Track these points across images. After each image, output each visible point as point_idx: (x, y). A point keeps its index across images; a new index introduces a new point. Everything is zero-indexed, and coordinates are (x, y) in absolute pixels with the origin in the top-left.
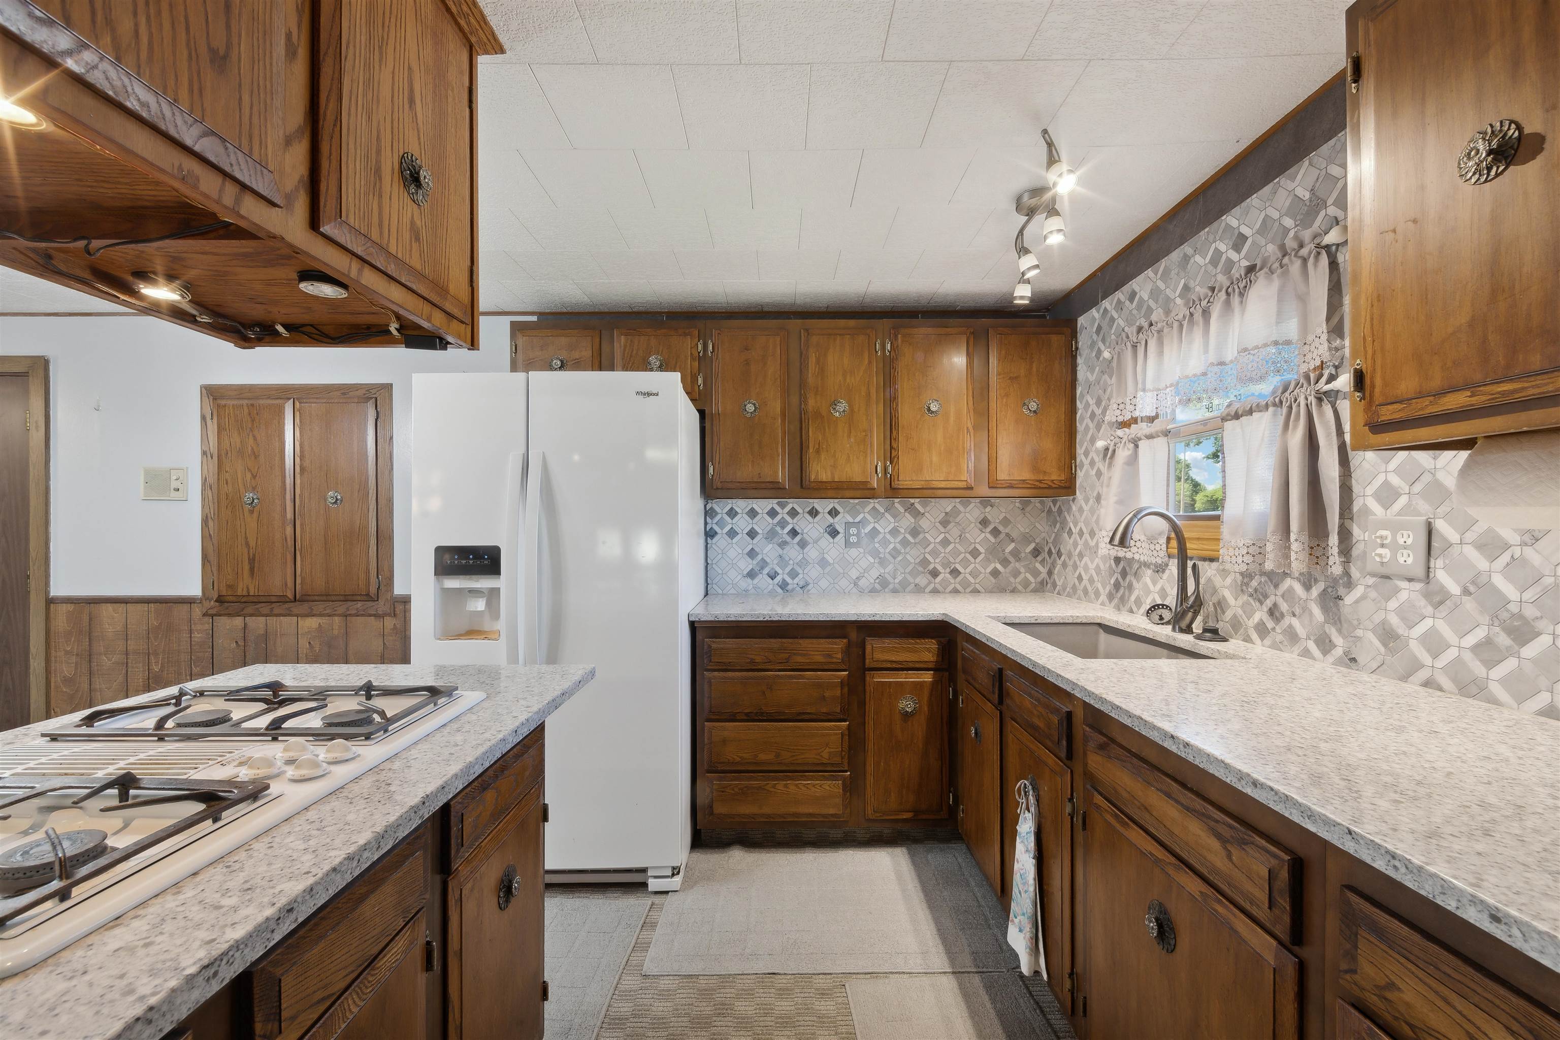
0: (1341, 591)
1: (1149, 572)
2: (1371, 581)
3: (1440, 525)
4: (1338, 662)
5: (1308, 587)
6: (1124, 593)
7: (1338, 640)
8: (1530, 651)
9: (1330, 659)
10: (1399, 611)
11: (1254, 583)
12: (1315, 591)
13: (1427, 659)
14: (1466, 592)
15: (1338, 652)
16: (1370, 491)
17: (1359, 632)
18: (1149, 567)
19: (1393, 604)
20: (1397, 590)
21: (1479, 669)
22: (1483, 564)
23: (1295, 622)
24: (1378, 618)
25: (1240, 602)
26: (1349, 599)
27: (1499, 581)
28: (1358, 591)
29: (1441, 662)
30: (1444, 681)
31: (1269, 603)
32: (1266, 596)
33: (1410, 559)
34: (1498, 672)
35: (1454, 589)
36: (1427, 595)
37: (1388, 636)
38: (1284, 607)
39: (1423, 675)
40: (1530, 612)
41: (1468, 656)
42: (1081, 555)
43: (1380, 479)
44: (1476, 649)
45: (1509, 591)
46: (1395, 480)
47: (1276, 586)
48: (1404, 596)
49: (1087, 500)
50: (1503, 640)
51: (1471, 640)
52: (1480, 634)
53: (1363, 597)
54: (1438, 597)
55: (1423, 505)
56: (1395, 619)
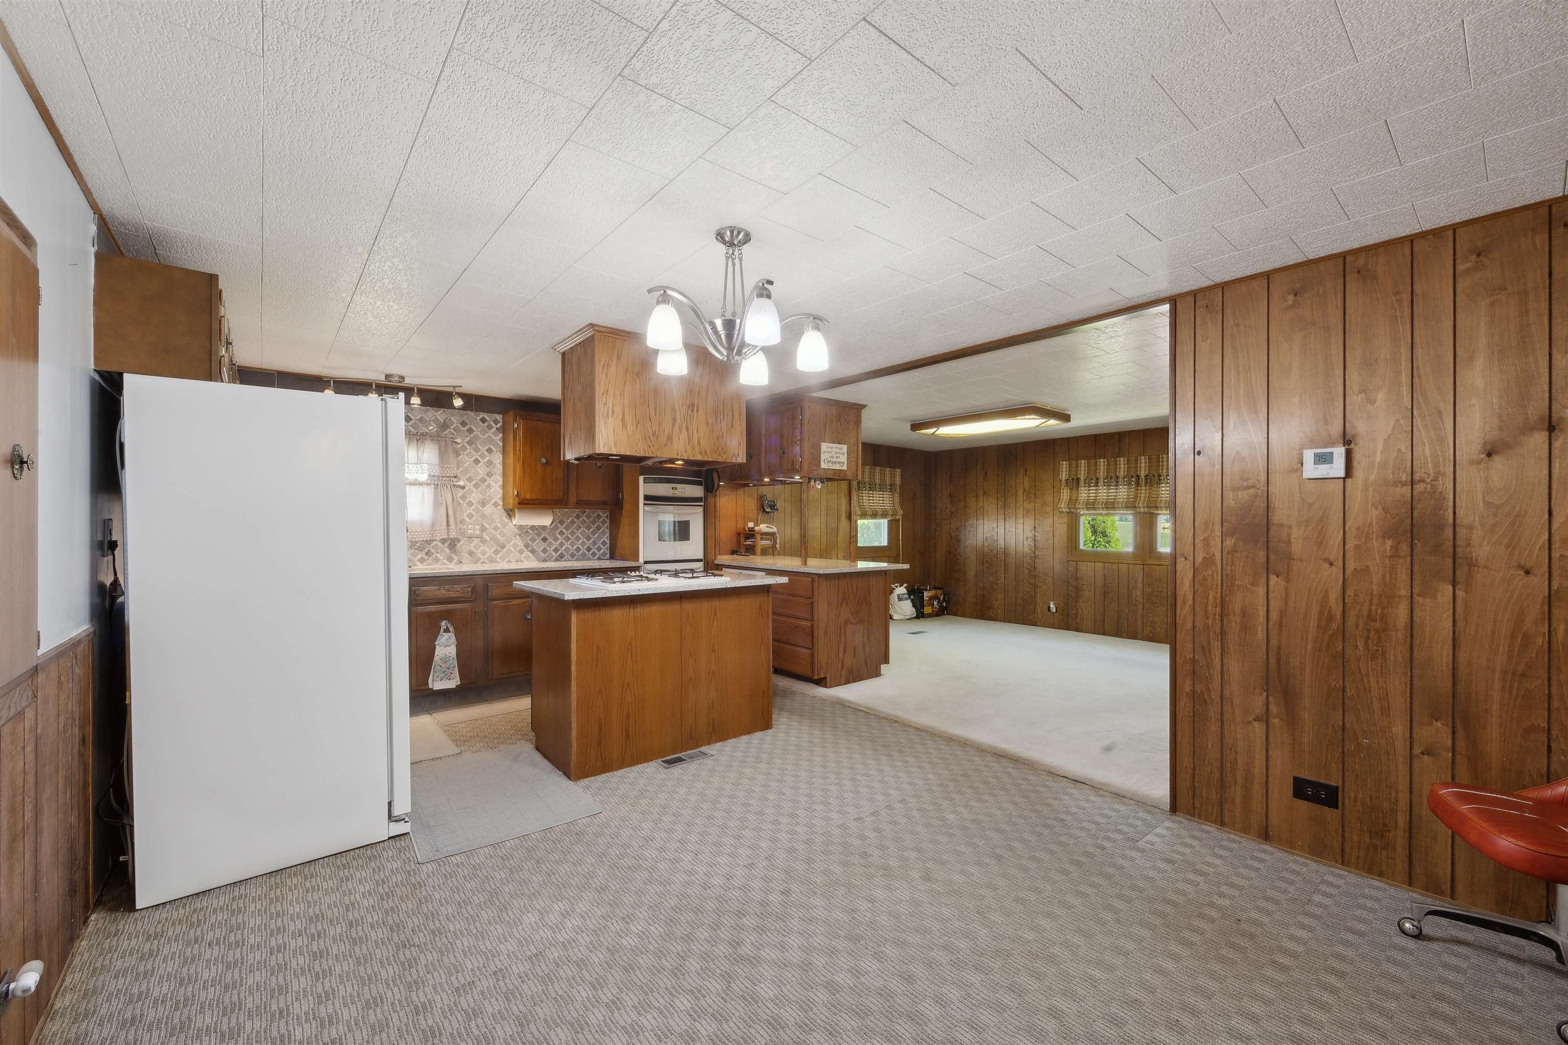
0: (456, 543)
2: (466, 539)
3: (485, 524)
4: (456, 564)
5: (443, 544)
8: (504, 550)
10: (475, 546)
11: (418, 545)
12: (446, 544)
13: (482, 557)
14: (491, 539)
15: (456, 561)
16: (465, 514)
19: (472, 545)
21: (494, 556)
22: (495, 533)
23: (438, 555)
24: (468, 549)
26: (458, 545)
27: (498, 536)
28: (462, 542)
29: (485, 557)
30: (487, 561)
31: (426, 550)
33: (477, 533)
34: (498, 556)
35: (489, 539)
36: (481, 541)
37: (471, 553)
38: (433, 551)
39: (481, 561)
40: (504, 542)
41: (492, 554)
43: (468, 512)
44: (493, 552)
45: (500, 538)
46: (473, 512)
47: (429, 544)
48: (475, 542)
50: (499, 549)
51: (492, 550)
52: (494, 548)
54: (483, 541)
55: (480, 519)
56: (473, 549)
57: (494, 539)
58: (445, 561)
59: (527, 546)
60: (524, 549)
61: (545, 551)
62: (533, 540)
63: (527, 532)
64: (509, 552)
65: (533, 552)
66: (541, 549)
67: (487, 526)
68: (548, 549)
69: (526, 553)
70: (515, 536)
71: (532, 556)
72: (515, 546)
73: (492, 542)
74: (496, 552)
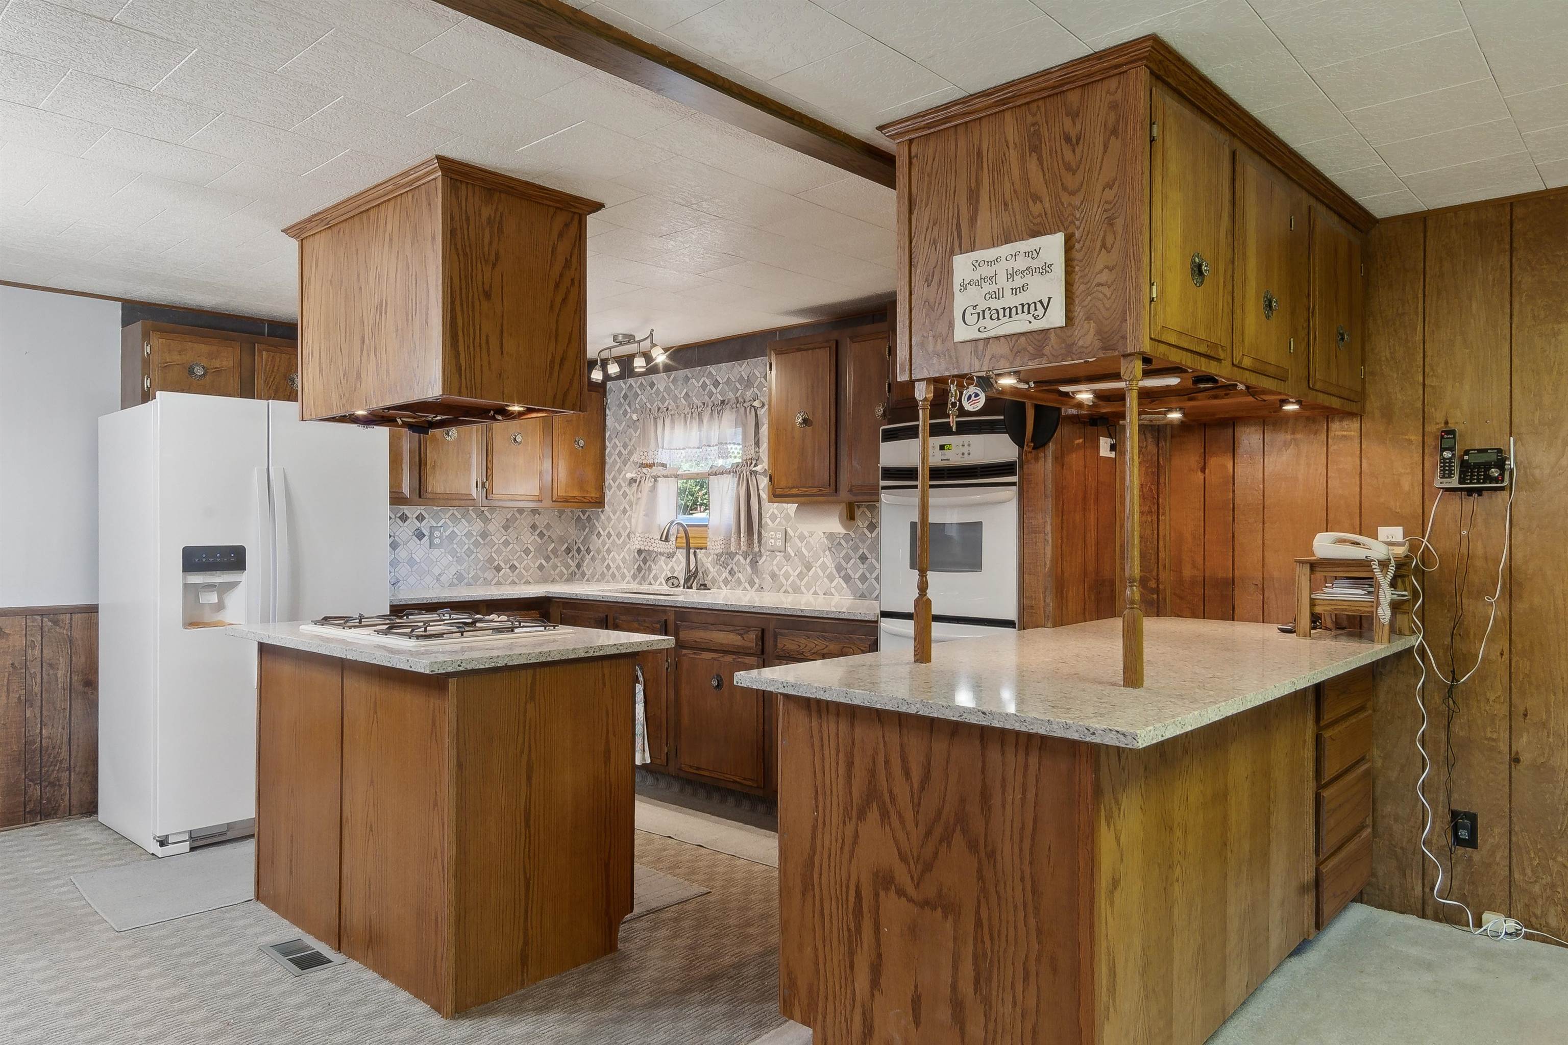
0: (758, 558)
1: (663, 558)
2: (768, 553)
3: (789, 530)
4: (757, 590)
5: (745, 559)
6: (645, 573)
7: (757, 581)
8: (810, 574)
9: (754, 589)
10: (777, 565)
11: (723, 559)
12: (748, 560)
13: (785, 583)
14: (796, 555)
15: (757, 586)
16: (768, 518)
17: (764, 576)
18: (663, 555)
19: (775, 562)
20: (777, 556)
21: (799, 583)
22: (800, 544)
23: (740, 575)
24: (769, 568)
25: (716, 569)
26: (760, 562)
27: (804, 550)
28: (764, 558)
29: (789, 583)
31: (729, 568)
32: (728, 565)
33: (779, 543)
35: (793, 554)
36: (785, 558)
37: (774, 576)
38: (736, 569)
39: (783, 589)
42: (609, 551)
43: (770, 510)
44: (798, 576)
45: (806, 553)
47: (733, 559)
48: (778, 558)
49: (614, 513)
50: (805, 571)
52: (799, 570)
53: (765, 561)
54: (788, 558)
55: (784, 523)
56: (775, 568)
57: (799, 553)
58: (747, 585)
59: (839, 568)
60: (835, 572)
61: (863, 578)
62: (847, 558)
63: (840, 544)
64: (816, 577)
65: (847, 579)
66: (857, 576)
67: (792, 535)
68: (868, 575)
69: (839, 581)
70: (824, 551)
71: (845, 586)
72: (824, 567)
73: (796, 558)
74: (801, 576)
